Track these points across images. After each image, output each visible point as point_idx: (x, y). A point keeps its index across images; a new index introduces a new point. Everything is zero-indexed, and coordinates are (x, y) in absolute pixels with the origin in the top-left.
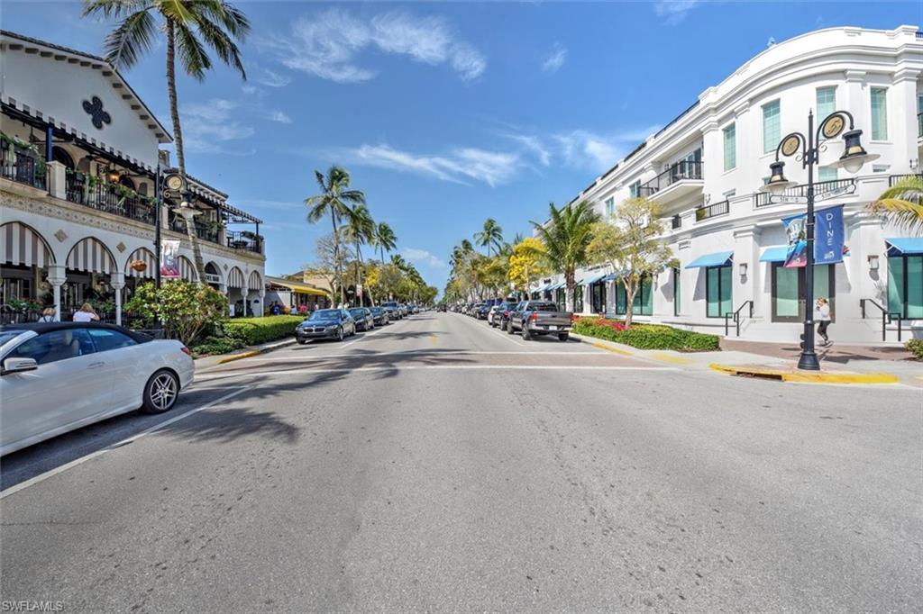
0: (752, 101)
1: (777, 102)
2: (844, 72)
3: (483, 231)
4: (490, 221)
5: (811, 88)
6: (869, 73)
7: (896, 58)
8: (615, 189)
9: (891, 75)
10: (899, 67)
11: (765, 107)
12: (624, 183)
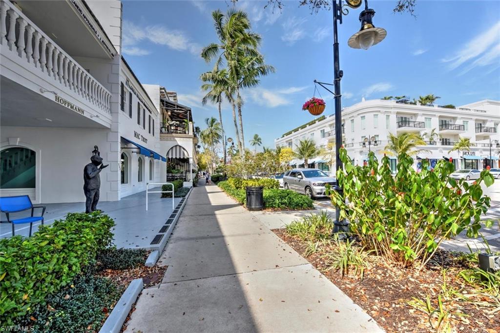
0: (358, 114)
1: (364, 117)
2: (380, 111)
3: (253, 139)
4: (256, 135)
5: (372, 114)
6: (386, 111)
7: (392, 108)
8: (314, 130)
9: (390, 112)
10: (392, 110)
11: (362, 117)
12: (318, 129)
